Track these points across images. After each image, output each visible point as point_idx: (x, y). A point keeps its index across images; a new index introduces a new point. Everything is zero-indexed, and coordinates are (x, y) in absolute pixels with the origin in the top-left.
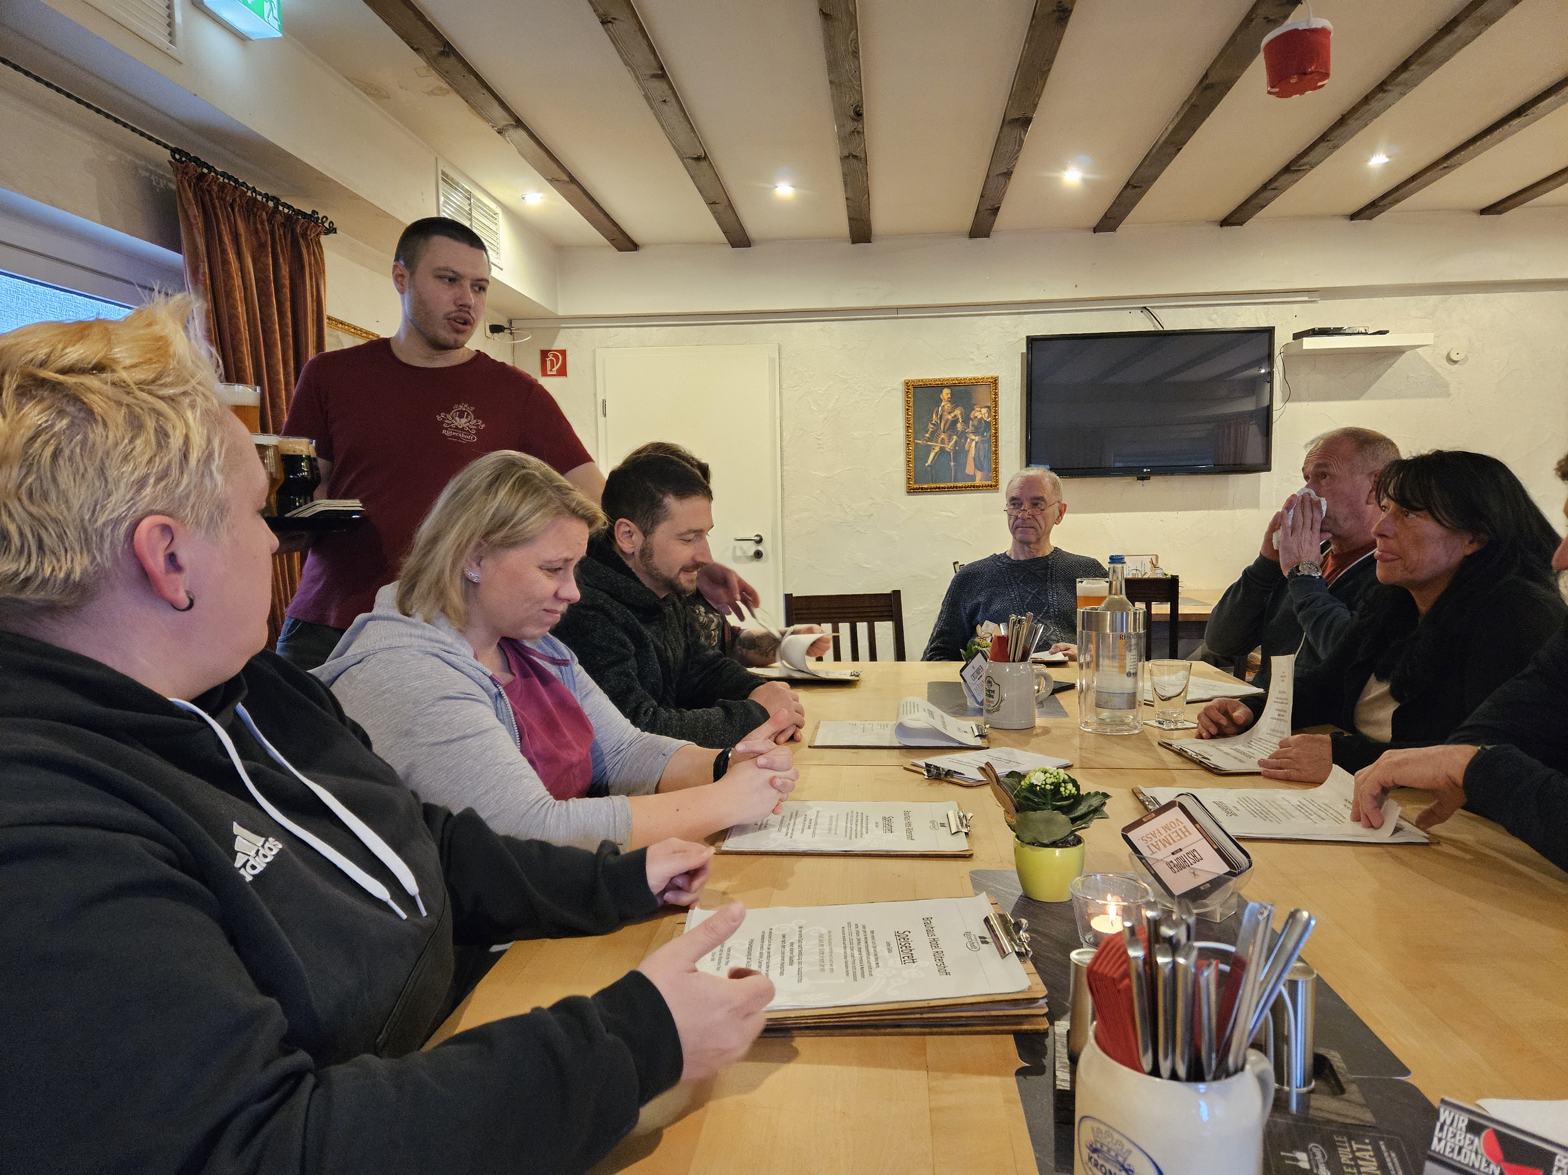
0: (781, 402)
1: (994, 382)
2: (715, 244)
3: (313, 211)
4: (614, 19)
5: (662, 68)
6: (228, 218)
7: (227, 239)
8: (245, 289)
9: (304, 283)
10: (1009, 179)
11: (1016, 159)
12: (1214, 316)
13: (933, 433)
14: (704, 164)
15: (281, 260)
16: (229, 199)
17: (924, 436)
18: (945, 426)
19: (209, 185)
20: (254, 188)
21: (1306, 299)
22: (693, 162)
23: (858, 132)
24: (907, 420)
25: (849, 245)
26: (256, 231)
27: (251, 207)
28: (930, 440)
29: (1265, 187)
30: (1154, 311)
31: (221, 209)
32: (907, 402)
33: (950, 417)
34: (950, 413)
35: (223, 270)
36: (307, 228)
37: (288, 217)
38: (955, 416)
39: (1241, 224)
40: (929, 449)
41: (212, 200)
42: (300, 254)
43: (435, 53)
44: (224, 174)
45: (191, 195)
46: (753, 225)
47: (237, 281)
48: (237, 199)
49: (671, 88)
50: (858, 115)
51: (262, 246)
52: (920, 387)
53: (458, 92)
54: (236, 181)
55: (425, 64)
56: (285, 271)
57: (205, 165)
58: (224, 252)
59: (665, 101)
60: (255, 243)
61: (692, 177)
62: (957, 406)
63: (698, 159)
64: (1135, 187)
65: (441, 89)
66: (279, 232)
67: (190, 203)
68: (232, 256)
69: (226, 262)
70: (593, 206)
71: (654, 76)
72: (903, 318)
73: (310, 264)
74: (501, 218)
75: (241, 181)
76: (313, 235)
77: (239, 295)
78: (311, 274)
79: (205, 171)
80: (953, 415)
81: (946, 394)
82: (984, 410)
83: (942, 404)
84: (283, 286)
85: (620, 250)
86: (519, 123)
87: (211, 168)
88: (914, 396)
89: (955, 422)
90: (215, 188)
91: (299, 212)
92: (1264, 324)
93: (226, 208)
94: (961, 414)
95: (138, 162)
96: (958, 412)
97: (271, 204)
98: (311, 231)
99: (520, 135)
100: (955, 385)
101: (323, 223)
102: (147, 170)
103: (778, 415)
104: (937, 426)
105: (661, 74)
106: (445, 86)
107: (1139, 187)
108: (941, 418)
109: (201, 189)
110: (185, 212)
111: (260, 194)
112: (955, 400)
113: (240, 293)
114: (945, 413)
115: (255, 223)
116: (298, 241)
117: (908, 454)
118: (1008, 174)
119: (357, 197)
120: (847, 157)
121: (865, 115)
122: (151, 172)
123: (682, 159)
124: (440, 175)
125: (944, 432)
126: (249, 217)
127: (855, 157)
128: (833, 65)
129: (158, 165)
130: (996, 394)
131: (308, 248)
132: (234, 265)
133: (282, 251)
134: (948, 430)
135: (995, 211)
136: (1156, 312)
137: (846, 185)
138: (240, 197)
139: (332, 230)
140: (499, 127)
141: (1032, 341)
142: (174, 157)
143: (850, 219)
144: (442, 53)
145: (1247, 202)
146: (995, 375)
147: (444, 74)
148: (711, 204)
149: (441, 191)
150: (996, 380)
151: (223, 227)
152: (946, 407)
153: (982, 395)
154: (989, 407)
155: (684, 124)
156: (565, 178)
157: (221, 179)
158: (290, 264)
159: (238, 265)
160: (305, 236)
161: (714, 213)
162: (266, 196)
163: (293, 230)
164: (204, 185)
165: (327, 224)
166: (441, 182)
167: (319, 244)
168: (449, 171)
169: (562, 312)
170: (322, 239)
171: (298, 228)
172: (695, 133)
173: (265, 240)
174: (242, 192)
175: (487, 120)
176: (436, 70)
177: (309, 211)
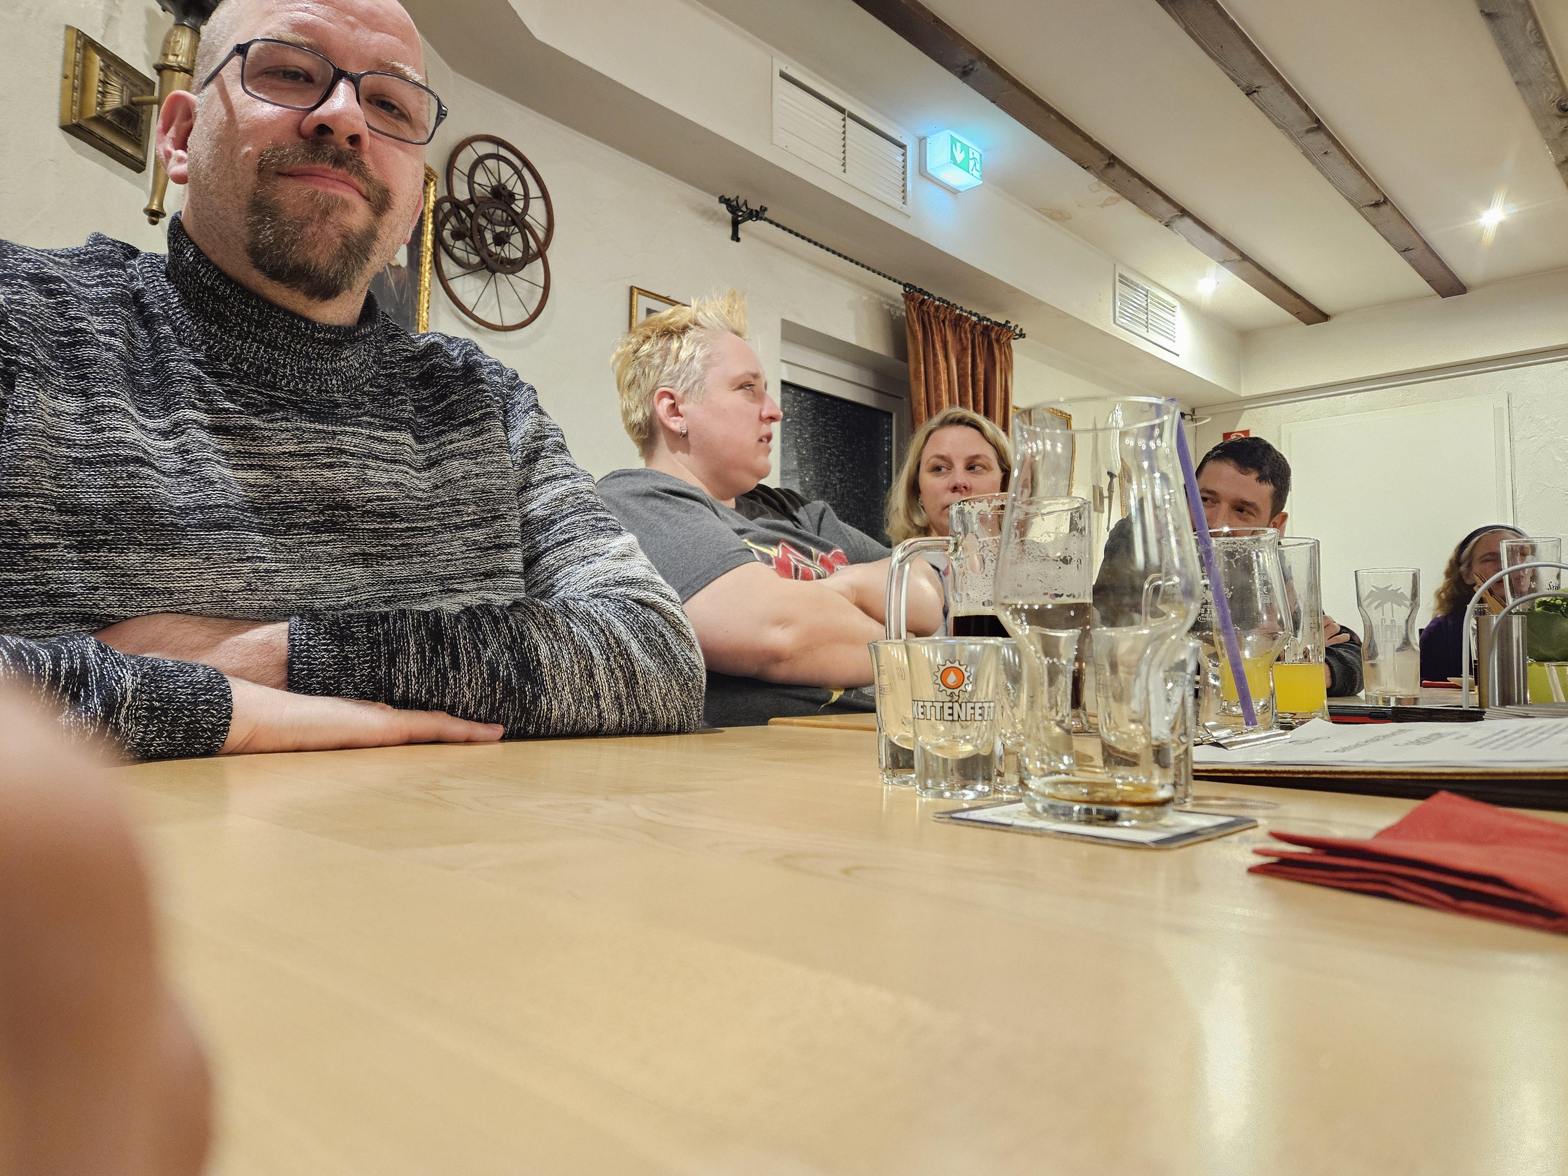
2: (1421, 296)
3: (1007, 322)
4: (1258, 87)
5: (1318, 121)
6: (941, 331)
7: (938, 346)
8: (949, 382)
9: (995, 379)
14: (1385, 208)
15: (978, 361)
16: (942, 316)
19: (927, 307)
20: (961, 307)
22: (1372, 209)
26: (961, 339)
27: (958, 322)
31: (936, 326)
35: (934, 370)
36: (1001, 335)
37: (986, 328)
41: (930, 320)
42: (993, 354)
43: (1102, 166)
44: (939, 299)
45: (915, 316)
46: (1467, 269)
47: (944, 377)
48: (947, 316)
49: (1332, 138)
51: (964, 349)
53: (1125, 197)
54: (948, 303)
55: (1096, 180)
56: (981, 369)
57: (926, 293)
58: (935, 355)
59: (1326, 153)
60: (959, 348)
61: (1374, 226)
63: (1377, 205)
65: (1111, 198)
66: (978, 339)
67: (914, 322)
68: (941, 357)
69: (936, 363)
70: (1270, 281)
71: (1310, 131)
73: (1001, 362)
74: (1179, 309)
75: (952, 303)
76: (1004, 339)
77: (944, 387)
78: (1001, 369)
79: (926, 297)
84: (979, 380)
85: (1308, 323)
86: (1184, 212)
87: (929, 295)
90: (932, 309)
91: (995, 323)
93: (939, 323)
95: (882, 299)
97: (974, 319)
98: (1004, 335)
99: (1188, 222)
101: (1014, 329)
102: (888, 304)
103: (1508, 471)
105: (1318, 126)
106: (1115, 195)
109: (922, 311)
110: (911, 328)
111: (966, 311)
115: (960, 334)
116: (992, 345)
119: (1040, 303)
122: (891, 306)
123: (1358, 209)
124: (1117, 278)
126: (956, 330)
128: (1514, 63)
129: (896, 300)
131: (1000, 351)
132: (942, 365)
133: (980, 354)
138: (950, 314)
139: (1022, 335)
140: (1166, 220)
142: (905, 290)
144: (1109, 166)
147: (1113, 184)
148: (1404, 251)
149: (1118, 292)
151: (935, 337)
155: (1353, 171)
156: (1237, 257)
157: (937, 303)
158: (985, 363)
159: (945, 365)
160: (998, 340)
161: (1410, 261)
162: (970, 313)
163: (989, 337)
164: (925, 309)
165: (1017, 331)
166: (1118, 283)
167: (1009, 346)
168: (1126, 274)
169: (1244, 394)
170: (1013, 342)
171: (993, 336)
172: (1368, 179)
173: (967, 345)
174: (952, 311)
175: (1154, 216)
176: (1105, 182)
177: (1003, 323)
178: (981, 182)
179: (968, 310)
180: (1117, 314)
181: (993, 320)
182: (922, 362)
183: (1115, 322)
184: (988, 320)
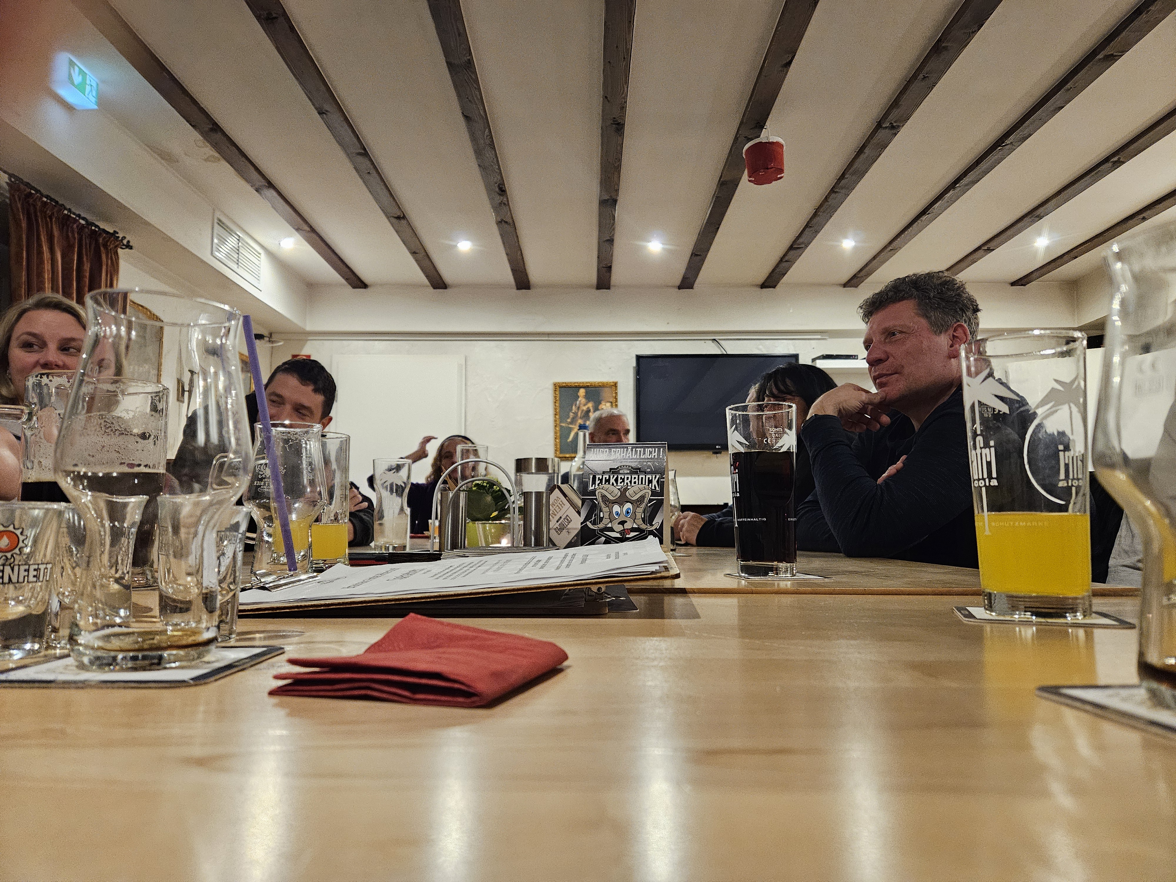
0: (466, 395)
1: (615, 385)
2: (422, 286)
3: (115, 232)
4: (327, 111)
5: (365, 149)
6: (46, 224)
7: (43, 238)
8: (53, 272)
9: (101, 276)
10: (613, 245)
11: (614, 229)
12: (761, 347)
13: (573, 418)
14: (403, 222)
15: (85, 259)
16: (48, 212)
17: (566, 421)
18: (581, 414)
19: (34, 201)
20: (70, 209)
21: (819, 337)
22: (396, 220)
23: (505, 204)
24: (555, 409)
25: (515, 290)
26: (68, 237)
27: (66, 222)
28: (571, 423)
29: (781, 260)
30: (720, 342)
31: (42, 219)
32: (555, 397)
33: (585, 408)
34: (585, 405)
35: (37, 258)
36: (108, 241)
37: (94, 232)
38: (588, 408)
39: (774, 287)
40: (570, 430)
41: (35, 212)
42: (100, 257)
43: (207, 129)
44: (47, 197)
45: (19, 206)
46: (447, 274)
47: (47, 266)
48: (55, 213)
49: (373, 164)
50: (502, 191)
51: (70, 246)
52: (564, 387)
53: (225, 159)
54: (57, 202)
55: (202, 138)
56: (87, 267)
57: (34, 188)
58: (40, 246)
59: (369, 173)
60: (65, 244)
61: (397, 232)
62: (589, 401)
63: (398, 218)
64: (697, 255)
65: (213, 156)
66: (86, 241)
67: (18, 210)
68: (45, 249)
69: (40, 253)
70: (329, 251)
71: (359, 154)
72: (552, 340)
73: (107, 265)
74: (263, 256)
75: (60, 203)
76: (112, 246)
78: (107, 272)
79: (33, 192)
80: (586, 407)
81: (582, 392)
82: (608, 404)
83: (579, 399)
85: (354, 287)
86: (271, 185)
87: (37, 191)
88: (560, 393)
89: (588, 411)
90: (39, 203)
91: (104, 230)
92: (792, 352)
93: (45, 218)
94: (592, 406)
96: (590, 405)
97: (83, 222)
98: (111, 242)
99: (272, 193)
100: (588, 387)
101: (122, 240)
103: (463, 403)
104: (576, 414)
105: (365, 153)
106: (217, 155)
107: (700, 255)
108: (579, 408)
109: (28, 203)
110: (15, 216)
111: (74, 214)
112: (588, 397)
113: (48, 275)
114: (581, 406)
115: (67, 232)
116: (100, 249)
117: (556, 433)
118: (611, 241)
119: (147, 224)
120: (500, 222)
121: (507, 190)
123: (388, 218)
124: (216, 221)
125: (581, 418)
126: (63, 227)
127: (506, 222)
128: (478, 153)
130: (616, 393)
131: (107, 255)
132: (46, 255)
133: (87, 255)
134: (584, 416)
135: (609, 268)
136: (722, 343)
137: (504, 243)
139: (129, 246)
140: (257, 186)
141: (639, 358)
142: (10, 180)
143: (512, 270)
144: (212, 130)
145: (773, 270)
146: (614, 380)
147: (215, 146)
148: (414, 253)
149: (215, 231)
150: (616, 384)
151: (40, 229)
152: (582, 402)
153: (606, 393)
154: (611, 402)
155: (385, 190)
156: (308, 229)
157: (45, 199)
158: (91, 263)
159: (49, 256)
160: (105, 246)
161: (416, 260)
162: (79, 216)
163: (97, 241)
164: (31, 201)
165: (125, 242)
166: (216, 225)
167: (116, 253)
168: (224, 219)
169: (309, 328)
170: (120, 251)
171: (101, 240)
172: (394, 199)
173: (74, 244)
174: (59, 211)
175: (247, 180)
176: (208, 141)
177: (111, 231)
178: (96, 107)
179: (77, 213)
180: (214, 249)
181: (101, 227)
182: (25, 249)
183: (212, 254)
184: (96, 226)
